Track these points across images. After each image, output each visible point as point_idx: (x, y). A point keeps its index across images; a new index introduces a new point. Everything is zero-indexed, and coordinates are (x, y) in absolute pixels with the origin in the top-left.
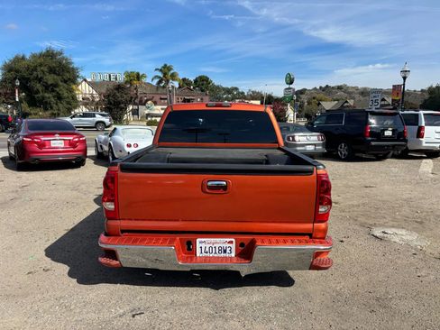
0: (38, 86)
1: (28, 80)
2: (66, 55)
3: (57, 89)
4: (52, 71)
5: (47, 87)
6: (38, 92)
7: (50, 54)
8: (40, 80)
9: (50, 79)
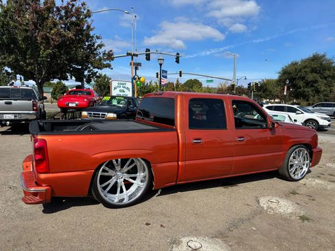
0: (301, 83)
1: (294, 79)
2: (328, 57)
3: (316, 85)
4: (314, 71)
5: (307, 84)
6: (300, 88)
7: (315, 58)
8: (303, 78)
9: (310, 77)
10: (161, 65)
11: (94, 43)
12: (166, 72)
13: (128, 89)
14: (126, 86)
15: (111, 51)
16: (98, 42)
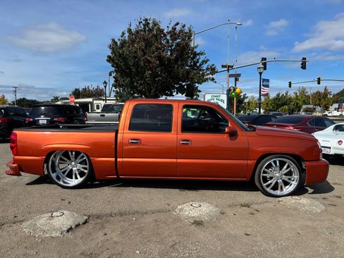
10: (261, 74)
11: (198, 60)
12: (268, 81)
13: (222, 101)
14: (221, 98)
15: (213, 65)
16: (202, 58)
